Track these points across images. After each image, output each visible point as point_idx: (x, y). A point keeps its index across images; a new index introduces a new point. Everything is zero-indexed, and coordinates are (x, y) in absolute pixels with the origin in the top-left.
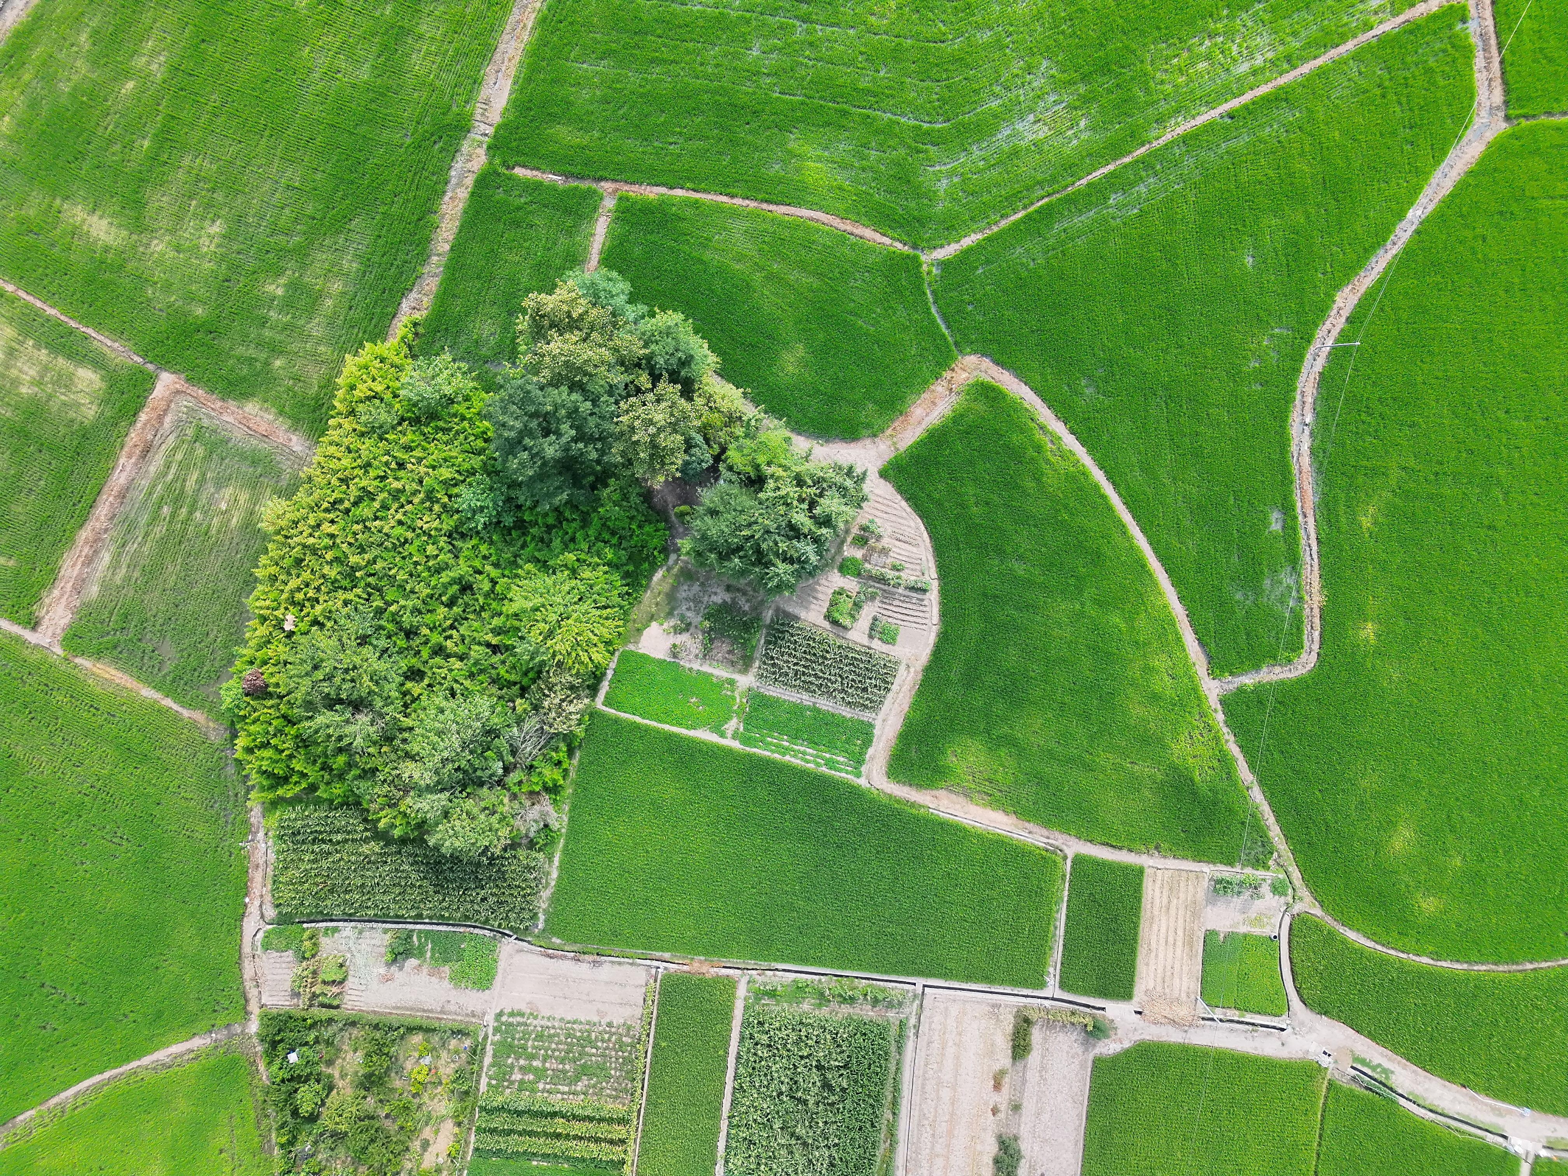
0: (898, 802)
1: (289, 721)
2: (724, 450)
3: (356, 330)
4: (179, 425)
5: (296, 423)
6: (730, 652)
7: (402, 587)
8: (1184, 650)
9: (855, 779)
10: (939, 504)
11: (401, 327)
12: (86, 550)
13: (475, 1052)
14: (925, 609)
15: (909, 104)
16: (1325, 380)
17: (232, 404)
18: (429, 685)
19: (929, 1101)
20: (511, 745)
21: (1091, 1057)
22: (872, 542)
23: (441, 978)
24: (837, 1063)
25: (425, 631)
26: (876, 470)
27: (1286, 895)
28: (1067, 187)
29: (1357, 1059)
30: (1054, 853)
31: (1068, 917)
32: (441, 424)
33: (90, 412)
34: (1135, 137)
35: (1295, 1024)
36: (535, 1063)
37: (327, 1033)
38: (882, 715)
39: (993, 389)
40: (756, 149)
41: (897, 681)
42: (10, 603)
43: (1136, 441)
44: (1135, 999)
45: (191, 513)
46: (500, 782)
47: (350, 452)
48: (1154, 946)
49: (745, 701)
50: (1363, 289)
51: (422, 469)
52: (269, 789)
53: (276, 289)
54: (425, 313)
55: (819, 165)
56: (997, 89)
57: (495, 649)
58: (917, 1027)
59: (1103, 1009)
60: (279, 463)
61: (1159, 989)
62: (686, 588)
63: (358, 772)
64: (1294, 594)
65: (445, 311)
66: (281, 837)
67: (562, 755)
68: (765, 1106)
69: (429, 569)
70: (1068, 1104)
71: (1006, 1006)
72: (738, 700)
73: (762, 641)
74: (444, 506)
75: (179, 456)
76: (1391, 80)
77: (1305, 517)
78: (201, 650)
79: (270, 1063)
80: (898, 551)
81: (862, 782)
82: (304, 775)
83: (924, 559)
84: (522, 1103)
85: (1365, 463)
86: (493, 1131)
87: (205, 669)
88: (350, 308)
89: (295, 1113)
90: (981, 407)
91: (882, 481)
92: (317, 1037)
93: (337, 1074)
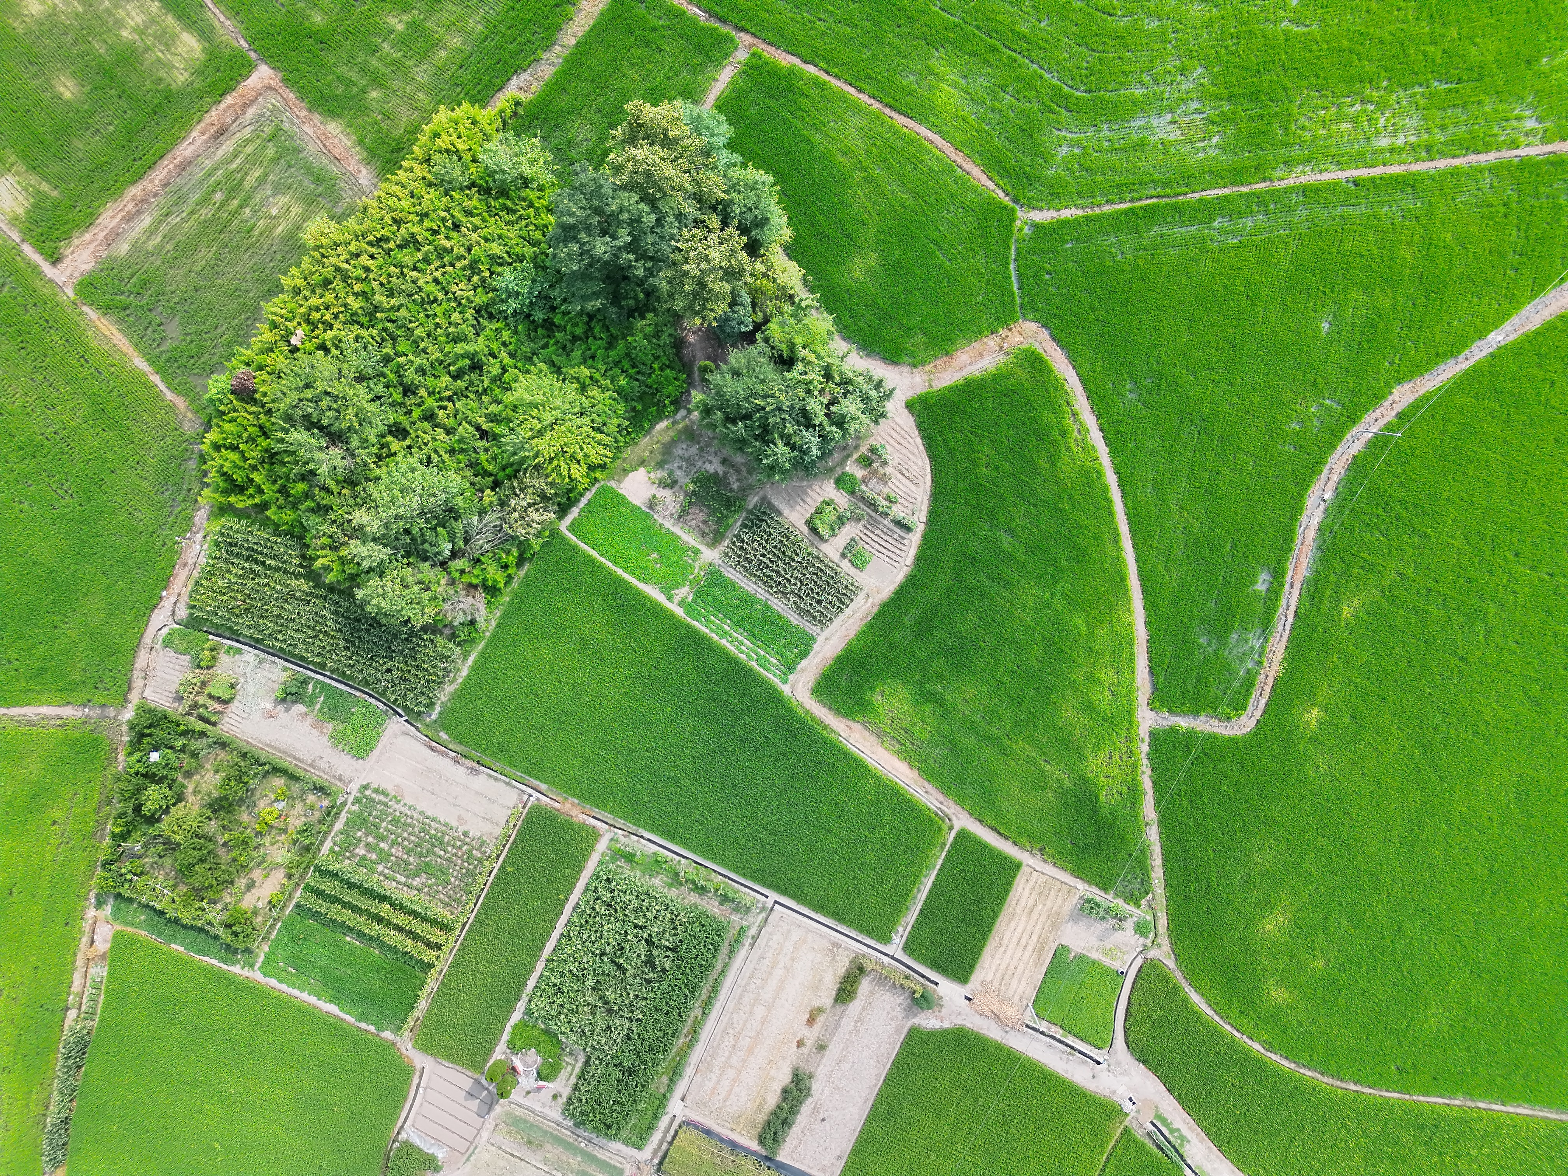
0: (813, 719)
1: (265, 433)
2: (766, 321)
3: (459, 90)
4: (258, 120)
5: (372, 155)
6: (705, 522)
7: (416, 343)
8: (1133, 672)
9: (780, 684)
10: (951, 452)
11: (502, 101)
12: (130, 206)
13: (331, 813)
14: (902, 547)
15: (1058, 64)
16: (1357, 466)
17: (317, 118)
18: (409, 447)
19: (741, 1013)
20: (466, 532)
21: (909, 1025)
22: (876, 465)
23: (322, 733)
24: (667, 943)
25: (422, 392)
26: (904, 399)
27: (1146, 937)
28: (1178, 195)
29: (1159, 1117)
30: (942, 819)
31: (934, 884)
32: (509, 204)
33: (181, 78)
34: (1260, 171)
35: (1112, 1061)
36: (382, 845)
37: (195, 744)
38: (827, 632)
39: (1042, 361)
40: (899, 53)
41: (852, 606)
42: (40, 230)
43: (1159, 459)
44: (970, 985)
45: (241, 207)
46: (443, 564)
47: (412, 197)
48: (1005, 941)
49: (702, 574)
50: (1422, 392)
51: (474, 237)
52: (222, 492)
53: (398, 23)
54: (530, 96)
55: (953, 91)
56: (1146, 78)
57: (483, 434)
58: (755, 939)
59: (937, 984)
60: (341, 189)
61: (996, 983)
62: (684, 446)
63: (313, 505)
64: (1256, 657)
65: (550, 102)
66: (217, 544)
67: (512, 560)
68: (585, 960)
69: (447, 335)
70: (872, 1062)
71: (846, 949)
72: (696, 571)
73: (739, 523)
74: (483, 280)
75: (249, 149)
76: (1518, 202)
77: (1292, 587)
78: (205, 340)
79: (130, 754)
80: (898, 483)
81: (786, 689)
82: (261, 491)
83: (919, 499)
84: (357, 877)
85: (1366, 556)
86: (319, 893)
87: (202, 360)
88: (461, 67)
89: (137, 809)
90: (1023, 374)
91: (906, 411)
92: (184, 745)
93: (190, 789)
